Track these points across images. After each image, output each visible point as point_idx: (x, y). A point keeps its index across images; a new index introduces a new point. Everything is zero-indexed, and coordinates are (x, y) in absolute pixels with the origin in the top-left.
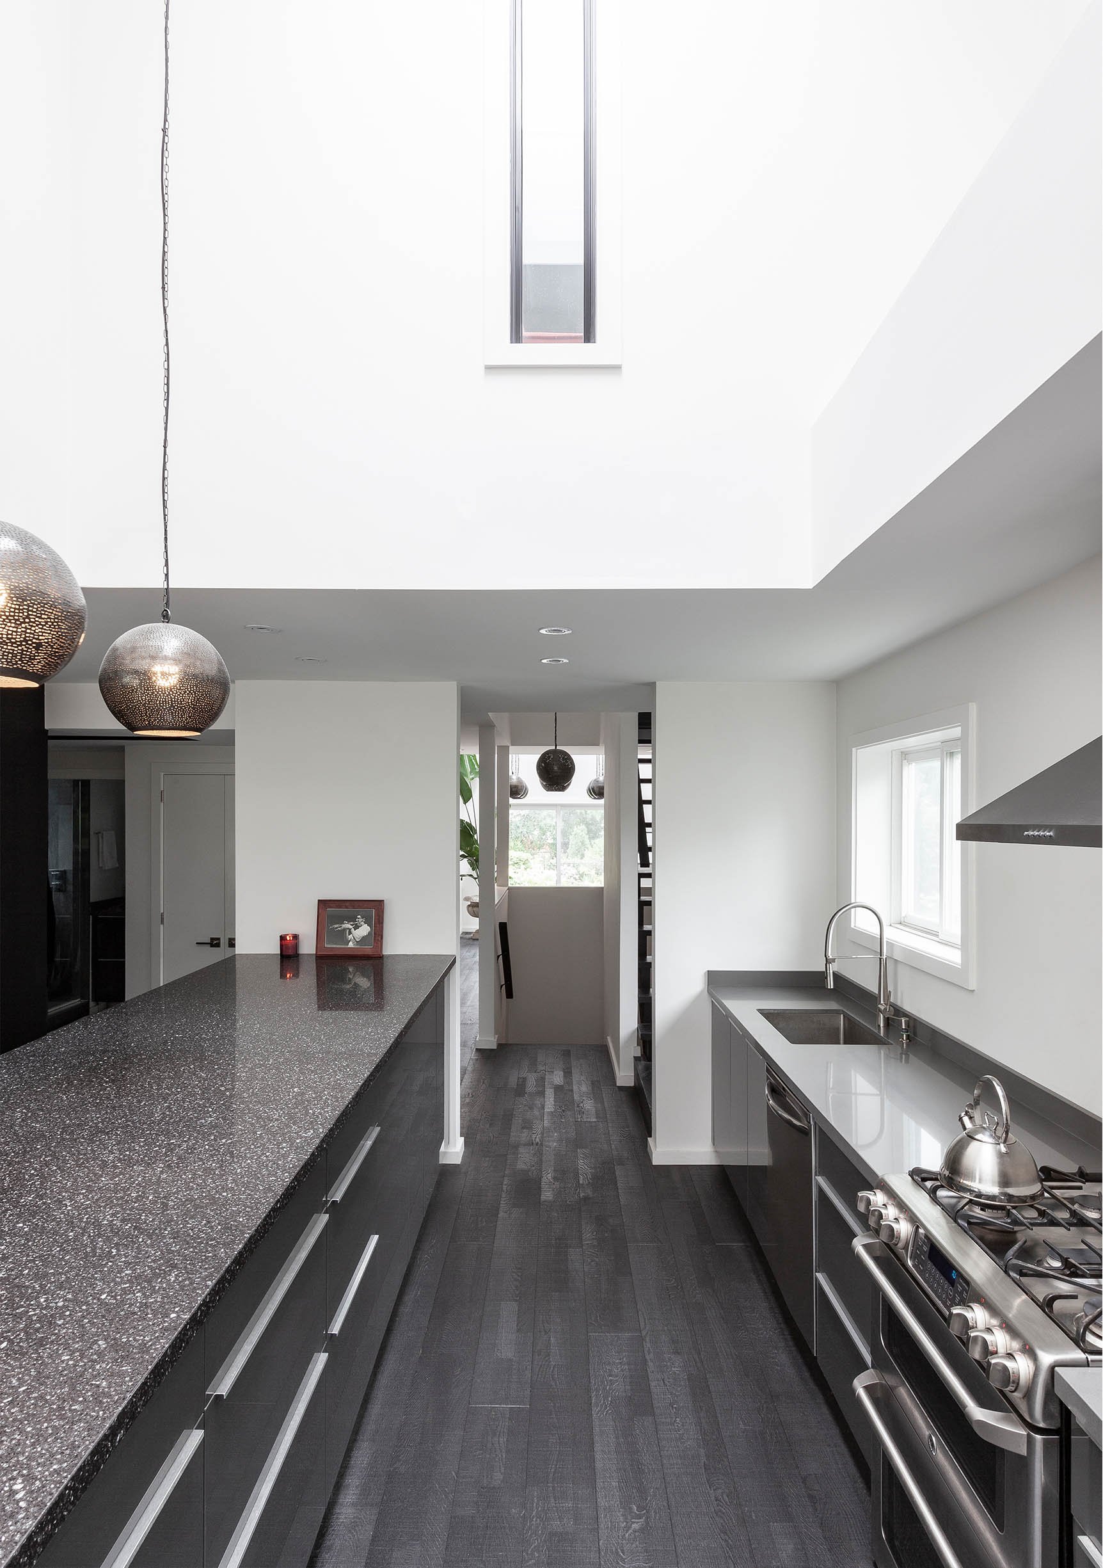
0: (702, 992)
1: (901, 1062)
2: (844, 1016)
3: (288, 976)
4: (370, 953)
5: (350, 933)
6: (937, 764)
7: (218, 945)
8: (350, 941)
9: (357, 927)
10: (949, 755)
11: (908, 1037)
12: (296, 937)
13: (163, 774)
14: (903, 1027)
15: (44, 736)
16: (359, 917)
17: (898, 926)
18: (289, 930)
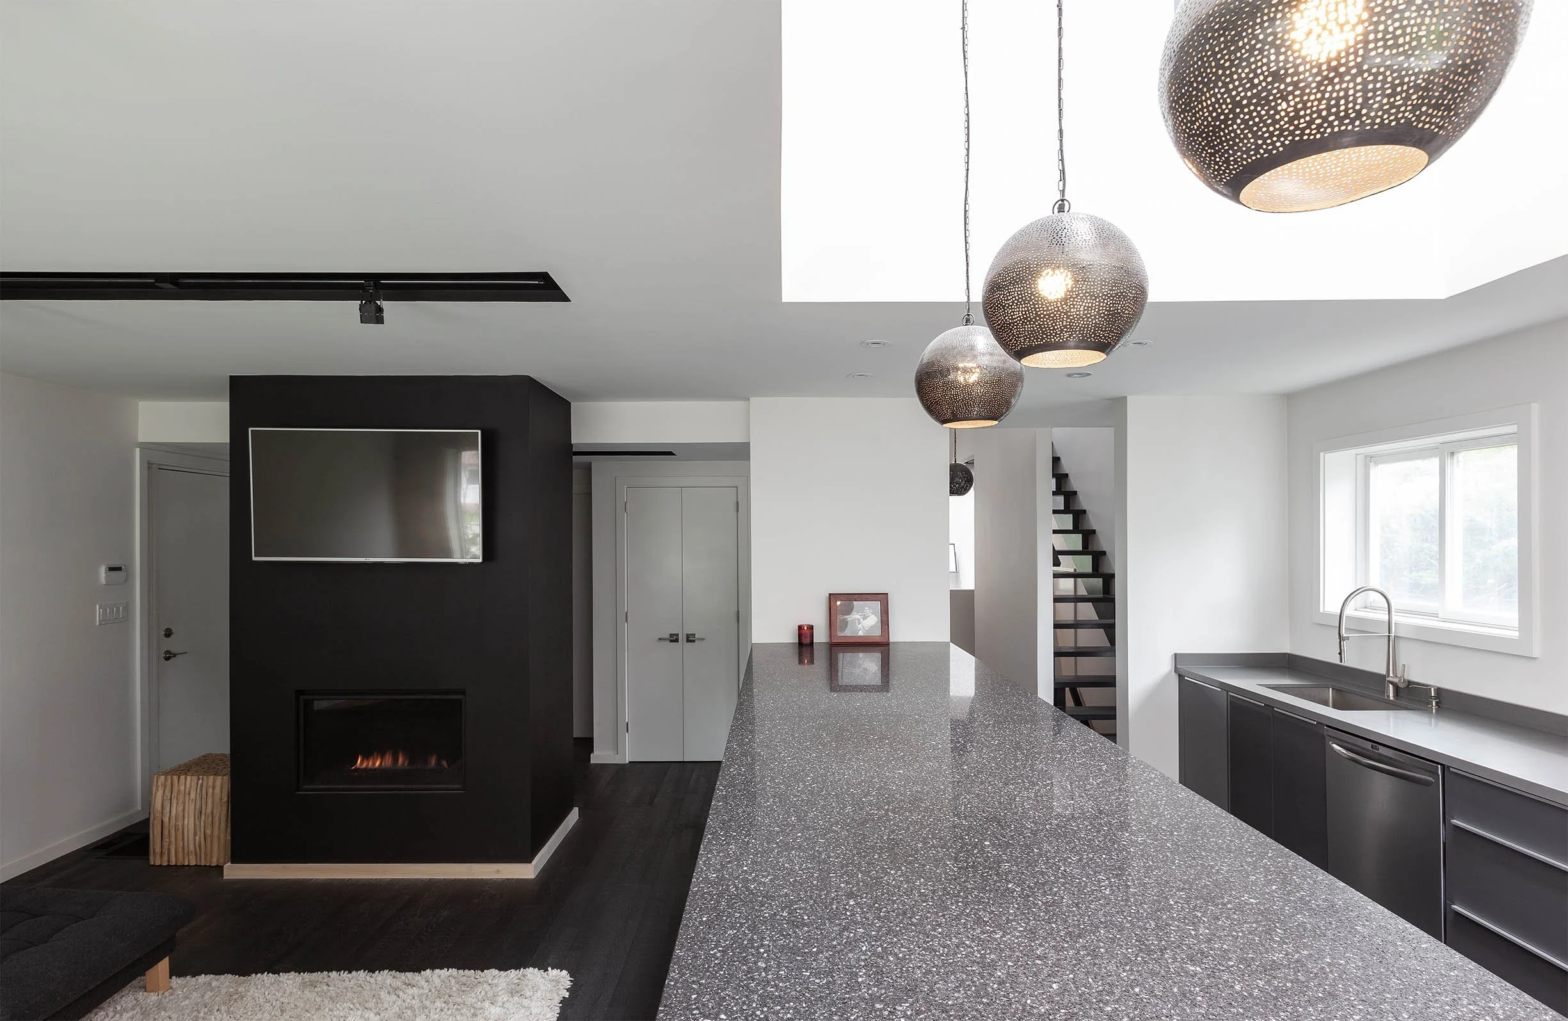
0: (1170, 672)
1: (1431, 725)
2: (1333, 689)
3: (806, 661)
4: (878, 640)
5: (859, 623)
6: (1435, 462)
7: (677, 641)
8: (859, 630)
9: (865, 618)
10: (1449, 454)
11: (1437, 704)
12: (811, 628)
13: (626, 487)
14: (1433, 695)
15: (568, 451)
16: (866, 608)
17: (1364, 609)
18: (805, 622)
